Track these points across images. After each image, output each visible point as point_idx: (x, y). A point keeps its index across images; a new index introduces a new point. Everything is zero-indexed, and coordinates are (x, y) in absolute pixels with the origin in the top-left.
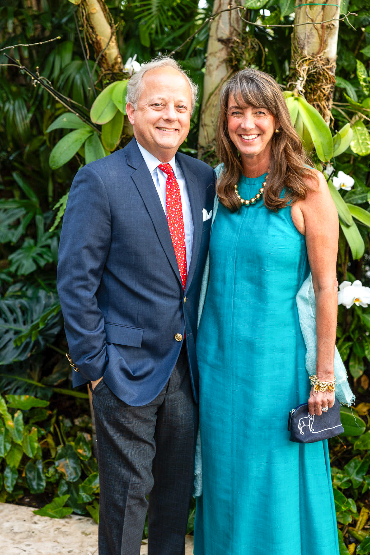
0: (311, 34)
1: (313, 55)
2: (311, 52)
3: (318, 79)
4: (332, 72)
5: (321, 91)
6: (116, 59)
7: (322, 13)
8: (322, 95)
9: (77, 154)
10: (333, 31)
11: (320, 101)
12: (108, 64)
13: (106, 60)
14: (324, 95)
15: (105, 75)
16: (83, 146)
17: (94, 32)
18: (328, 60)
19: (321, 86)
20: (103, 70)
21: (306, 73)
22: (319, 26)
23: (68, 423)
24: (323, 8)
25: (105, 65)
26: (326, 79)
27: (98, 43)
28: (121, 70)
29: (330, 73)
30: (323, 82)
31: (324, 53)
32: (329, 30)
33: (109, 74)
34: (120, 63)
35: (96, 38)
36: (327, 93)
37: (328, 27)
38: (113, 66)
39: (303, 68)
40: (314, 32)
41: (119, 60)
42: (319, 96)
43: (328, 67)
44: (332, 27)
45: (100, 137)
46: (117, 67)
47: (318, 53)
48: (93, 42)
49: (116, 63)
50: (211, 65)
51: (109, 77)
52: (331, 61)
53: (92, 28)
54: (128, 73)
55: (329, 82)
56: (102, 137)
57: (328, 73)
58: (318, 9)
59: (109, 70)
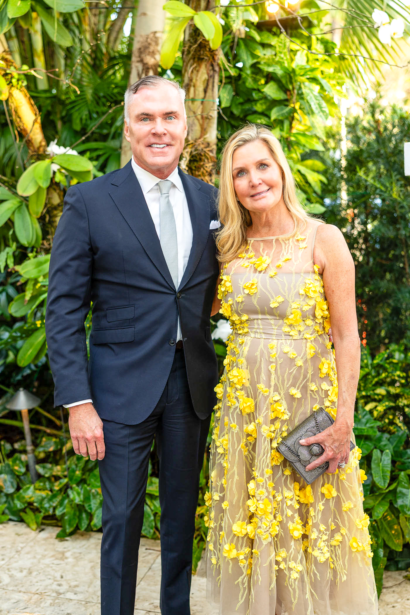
0: (194, 123)
1: (196, 141)
2: (194, 138)
3: (201, 159)
4: (213, 153)
5: (204, 169)
6: (40, 142)
7: (201, 107)
8: (205, 172)
9: (9, 219)
10: (211, 121)
11: (204, 176)
12: (34, 147)
13: (32, 143)
14: (207, 172)
15: (32, 156)
16: (13, 213)
17: (21, 121)
18: (208, 145)
19: (204, 164)
20: (30, 151)
21: (189, 154)
22: (199, 117)
23: (8, 447)
24: (202, 103)
25: (32, 148)
26: (208, 159)
27: (25, 130)
28: (45, 151)
29: (211, 154)
30: (204, 161)
31: (205, 138)
32: (208, 120)
33: (35, 155)
34: (45, 146)
35: (23, 126)
36: (209, 170)
37: (207, 118)
38: (39, 148)
39: (186, 150)
40: (196, 122)
41: (44, 143)
42: (203, 173)
43: (208, 149)
44: (210, 117)
45: (27, 206)
46: (41, 149)
47: (200, 138)
48: (21, 129)
49: (41, 146)
50: (125, 147)
51: (35, 157)
52: (211, 145)
53: (20, 118)
54: (49, 155)
55: (210, 161)
56: (30, 207)
57: (208, 154)
58: (198, 103)
59: (35, 152)
